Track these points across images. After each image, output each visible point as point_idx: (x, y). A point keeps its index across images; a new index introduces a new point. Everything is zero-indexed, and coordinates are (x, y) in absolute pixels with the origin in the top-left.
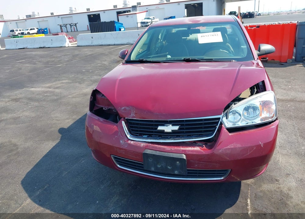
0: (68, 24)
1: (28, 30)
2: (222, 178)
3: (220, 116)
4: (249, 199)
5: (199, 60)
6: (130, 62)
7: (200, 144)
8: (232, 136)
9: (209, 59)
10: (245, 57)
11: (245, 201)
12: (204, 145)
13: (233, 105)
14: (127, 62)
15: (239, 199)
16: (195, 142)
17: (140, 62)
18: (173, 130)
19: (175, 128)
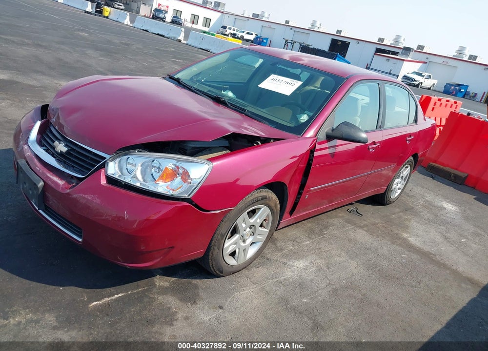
0: (298, 42)
1: (243, 32)
2: (80, 240)
3: (107, 156)
4: (122, 294)
5: (228, 104)
6: (171, 78)
7: (74, 181)
8: (103, 186)
9: (241, 108)
10: (293, 126)
11: (115, 292)
12: (75, 184)
13: (136, 151)
14: (170, 78)
15: (114, 288)
16: (72, 177)
17: (178, 82)
18: (61, 151)
19: (64, 149)
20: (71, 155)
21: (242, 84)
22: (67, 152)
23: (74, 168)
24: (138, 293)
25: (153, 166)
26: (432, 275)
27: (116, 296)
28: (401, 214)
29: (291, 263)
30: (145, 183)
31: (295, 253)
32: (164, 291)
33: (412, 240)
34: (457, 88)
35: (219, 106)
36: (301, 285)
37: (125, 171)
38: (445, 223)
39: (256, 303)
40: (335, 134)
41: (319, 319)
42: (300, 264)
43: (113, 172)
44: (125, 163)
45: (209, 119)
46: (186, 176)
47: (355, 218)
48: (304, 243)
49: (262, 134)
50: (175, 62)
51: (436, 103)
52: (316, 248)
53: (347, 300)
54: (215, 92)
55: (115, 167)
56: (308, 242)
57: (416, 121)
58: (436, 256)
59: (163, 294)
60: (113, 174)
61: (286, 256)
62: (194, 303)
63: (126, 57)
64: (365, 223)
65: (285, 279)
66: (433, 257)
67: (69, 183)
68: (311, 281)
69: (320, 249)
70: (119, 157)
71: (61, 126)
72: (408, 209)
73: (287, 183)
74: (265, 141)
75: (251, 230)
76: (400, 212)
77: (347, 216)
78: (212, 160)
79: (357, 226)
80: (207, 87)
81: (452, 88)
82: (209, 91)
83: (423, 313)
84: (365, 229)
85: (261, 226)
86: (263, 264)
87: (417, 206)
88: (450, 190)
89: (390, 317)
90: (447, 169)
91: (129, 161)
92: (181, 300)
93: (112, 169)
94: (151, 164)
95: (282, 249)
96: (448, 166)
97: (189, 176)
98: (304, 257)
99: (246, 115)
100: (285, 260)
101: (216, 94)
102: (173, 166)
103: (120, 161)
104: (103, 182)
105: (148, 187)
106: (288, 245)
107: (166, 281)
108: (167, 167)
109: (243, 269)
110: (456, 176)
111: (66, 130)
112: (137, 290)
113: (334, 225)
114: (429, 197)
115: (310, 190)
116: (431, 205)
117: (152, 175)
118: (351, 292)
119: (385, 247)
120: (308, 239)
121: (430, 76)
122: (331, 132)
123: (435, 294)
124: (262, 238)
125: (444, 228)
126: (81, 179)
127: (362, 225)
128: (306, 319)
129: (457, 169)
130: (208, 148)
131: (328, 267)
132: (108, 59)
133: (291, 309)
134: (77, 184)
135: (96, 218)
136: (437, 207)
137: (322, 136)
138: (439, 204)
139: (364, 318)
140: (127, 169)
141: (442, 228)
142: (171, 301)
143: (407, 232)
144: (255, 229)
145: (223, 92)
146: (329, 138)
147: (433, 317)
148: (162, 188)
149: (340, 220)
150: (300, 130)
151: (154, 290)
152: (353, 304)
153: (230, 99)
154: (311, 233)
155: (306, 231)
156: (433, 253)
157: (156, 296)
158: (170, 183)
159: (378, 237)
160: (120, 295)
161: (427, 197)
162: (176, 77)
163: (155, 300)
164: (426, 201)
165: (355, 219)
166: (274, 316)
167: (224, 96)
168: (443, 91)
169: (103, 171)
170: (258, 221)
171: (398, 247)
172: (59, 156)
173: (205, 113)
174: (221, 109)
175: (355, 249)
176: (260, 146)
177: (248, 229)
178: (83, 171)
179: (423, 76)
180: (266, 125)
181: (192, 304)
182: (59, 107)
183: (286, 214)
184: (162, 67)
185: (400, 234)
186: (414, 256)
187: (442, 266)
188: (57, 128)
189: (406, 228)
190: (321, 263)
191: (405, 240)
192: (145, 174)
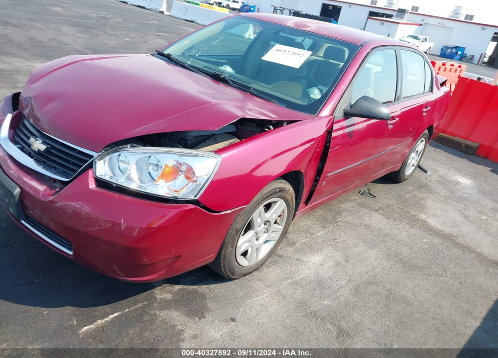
0: (287, 9)
1: (229, 0)
2: (71, 253)
3: (95, 154)
4: (119, 313)
5: (229, 81)
6: (161, 54)
7: (57, 185)
8: (91, 190)
9: (243, 85)
10: (306, 104)
11: (110, 312)
12: (58, 189)
13: (129, 146)
14: (159, 54)
15: (108, 305)
16: (55, 180)
17: (169, 58)
18: (38, 150)
19: (43, 147)
20: (52, 154)
21: (239, 57)
22: (46, 150)
23: (56, 169)
24: (136, 310)
25: (150, 163)
26: (458, 261)
27: (111, 316)
28: (415, 192)
29: (305, 259)
30: (142, 185)
31: (308, 246)
32: (166, 305)
33: (432, 221)
34: (454, 51)
35: (219, 84)
36: (320, 284)
37: (117, 171)
38: (461, 199)
39: (272, 310)
40: (354, 111)
41: (343, 324)
42: (315, 259)
43: (103, 174)
44: (116, 162)
45: (211, 103)
46: (190, 174)
47: (368, 200)
48: (318, 234)
49: (273, 116)
50: (159, 36)
51: (440, 68)
52: (331, 238)
53: (371, 298)
54: (212, 69)
55: (104, 167)
56: (321, 233)
57: (431, 90)
58: (458, 238)
59: (166, 309)
60: (102, 176)
61: (300, 251)
62: (202, 317)
63: (105, 32)
64: (379, 205)
65: (301, 279)
66: (456, 240)
67: (51, 188)
68: (330, 278)
69: (335, 239)
70: (109, 154)
71: (36, 119)
72: (422, 187)
73: (303, 171)
74: (278, 124)
75: (266, 227)
76: (415, 190)
77: (360, 199)
78: (219, 152)
79: (371, 210)
80: (202, 63)
81: (449, 50)
82: (206, 67)
83: (454, 307)
84: (381, 212)
85: (275, 222)
86: (276, 262)
87: (431, 182)
88: (463, 163)
89: (419, 315)
90: (457, 139)
91: (121, 158)
92: (186, 315)
93: (102, 169)
94: (148, 161)
95: (294, 243)
96: (457, 136)
97: (194, 173)
98: (320, 250)
99: (252, 94)
100: (298, 256)
101: (214, 70)
102: (175, 163)
103: (110, 158)
104: (92, 185)
105: (146, 189)
106: (301, 238)
107: (169, 292)
108: (168, 164)
109: (254, 271)
110: (467, 147)
111: (44, 124)
112: (136, 307)
113: (347, 211)
114: (442, 171)
115: (327, 176)
116: (444, 179)
117: (149, 173)
118: (374, 288)
119: (403, 232)
120: (321, 228)
121: (426, 39)
122: (349, 109)
123: (464, 282)
124: (277, 236)
125: (461, 205)
126: (66, 183)
127: (377, 208)
128: (329, 326)
129: (467, 139)
130: (212, 135)
131: (346, 261)
132: (85, 36)
133: (311, 314)
134: (61, 189)
135: (88, 229)
136: (452, 182)
137: (339, 114)
138: (453, 179)
139: (392, 318)
140: (119, 167)
141: (460, 205)
142: (175, 317)
143: (425, 213)
144: (270, 225)
145: (220, 67)
146: (347, 115)
147: (466, 310)
148: (162, 189)
149: (353, 204)
150: (314, 108)
151: (155, 305)
152: (378, 302)
153: (231, 75)
154: (324, 221)
155: (318, 220)
156: (455, 235)
157: (158, 313)
158: (172, 182)
159: (395, 220)
160: (116, 314)
161: (440, 171)
162: (166, 52)
163: (156, 317)
164: (440, 176)
165: (368, 202)
166: (294, 325)
167: (223, 72)
168: (439, 55)
169: (90, 172)
170: (274, 216)
171: (418, 231)
172: (37, 156)
173: (205, 94)
174: (221, 87)
175: (373, 237)
176: (272, 131)
177: (263, 226)
178: (67, 173)
179: (419, 39)
180: (275, 105)
181: (200, 319)
182: (32, 95)
183: (301, 205)
184: (145, 42)
185: (418, 215)
186: (436, 240)
187: (467, 249)
188: (31, 121)
189: (423, 208)
190: (339, 256)
191: (424, 222)
192: (141, 174)
